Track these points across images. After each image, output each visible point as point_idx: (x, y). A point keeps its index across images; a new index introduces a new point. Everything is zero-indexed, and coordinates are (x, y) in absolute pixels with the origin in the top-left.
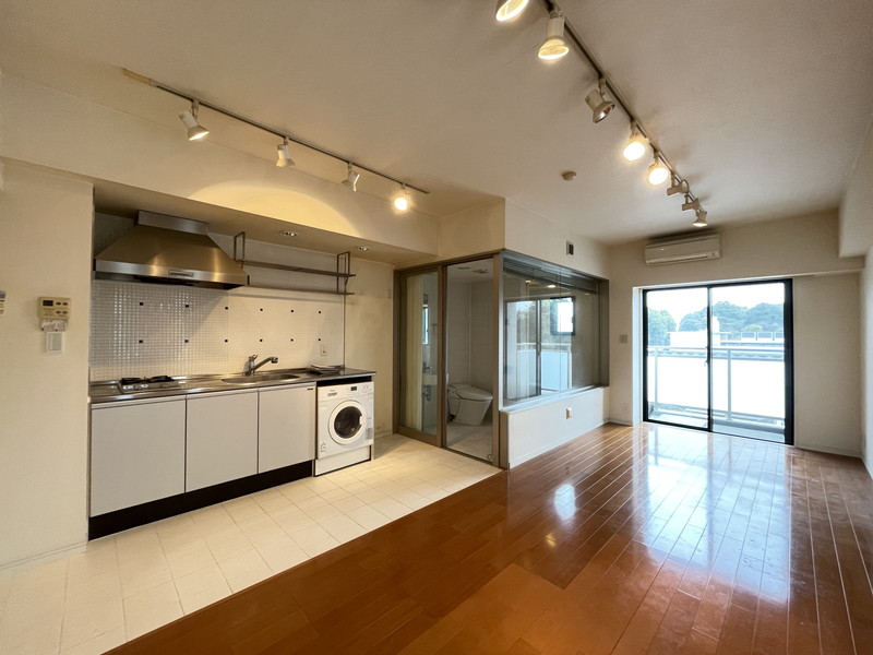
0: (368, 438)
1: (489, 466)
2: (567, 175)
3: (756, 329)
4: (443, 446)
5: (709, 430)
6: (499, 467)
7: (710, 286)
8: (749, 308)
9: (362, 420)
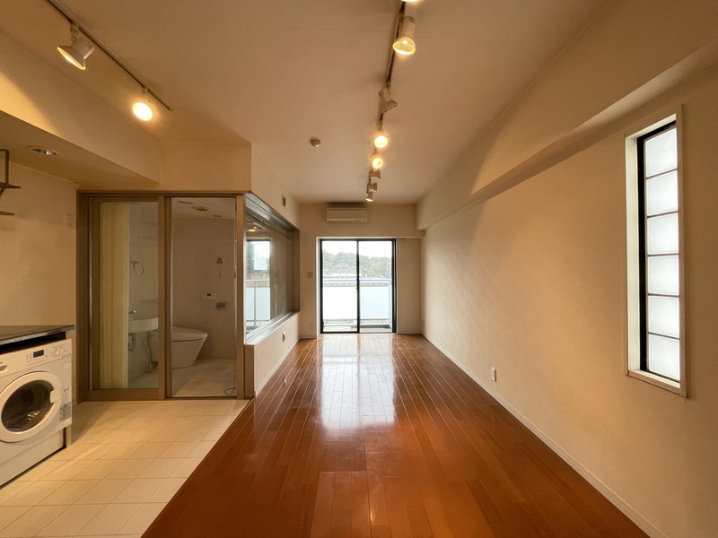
0: (64, 417)
1: (234, 401)
2: (314, 142)
3: (339, 268)
4: (168, 397)
5: (358, 332)
6: (245, 398)
7: (358, 240)
8: (335, 254)
9: (54, 397)
